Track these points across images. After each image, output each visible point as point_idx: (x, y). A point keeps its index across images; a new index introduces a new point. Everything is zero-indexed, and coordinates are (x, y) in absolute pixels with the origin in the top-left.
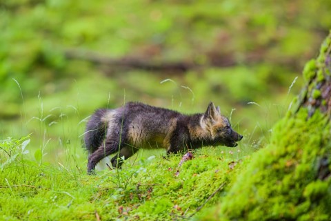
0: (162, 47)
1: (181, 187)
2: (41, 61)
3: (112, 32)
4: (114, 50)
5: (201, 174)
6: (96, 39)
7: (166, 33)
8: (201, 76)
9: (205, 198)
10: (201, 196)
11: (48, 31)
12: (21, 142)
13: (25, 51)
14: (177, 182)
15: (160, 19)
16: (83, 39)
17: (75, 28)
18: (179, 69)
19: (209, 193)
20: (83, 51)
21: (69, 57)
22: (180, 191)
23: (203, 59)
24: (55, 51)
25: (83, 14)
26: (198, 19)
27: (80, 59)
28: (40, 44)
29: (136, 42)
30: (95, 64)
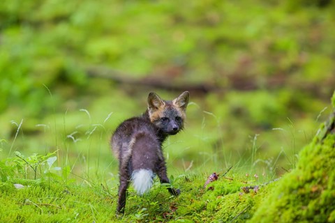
0: (184, 68)
1: (204, 208)
2: (62, 78)
3: (134, 51)
4: (136, 69)
5: (225, 196)
6: (118, 58)
7: (188, 55)
8: (222, 98)
9: (228, 220)
10: (224, 218)
11: (70, 48)
13: (47, 67)
14: (199, 204)
15: (183, 41)
16: (106, 57)
17: (98, 46)
18: (201, 91)
19: (233, 216)
20: (105, 69)
21: (91, 75)
22: (204, 212)
23: (225, 82)
24: (77, 68)
25: (106, 32)
26: (220, 42)
27: (102, 77)
28: (63, 61)
29: (158, 62)
30: (117, 83)
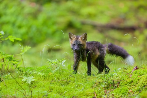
0: (124, 19)
1: (132, 82)
2: (70, 25)
3: (102, 12)
4: (103, 20)
5: (141, 76)
6: (95, 16)
7: (126, 14)
8: (141, 33)
9: (143, 87)
10: (141, 86)
11: (74, 12)
12: (62, 61)
14: (131, 80)
15: (123, 8)
16: (90, 16)
17: (86, 11)
18: (132, 29)
19: (145, 85)
20: (89, 21)
21: (83, 24)
22: (132, 84)
23: (142, 25)
24: (77, 21)
25: (89, 4)
26: (140, 7)
27: (88, 24)
28: (71, 18)
29: (113, 17)
30: (94, 27)
